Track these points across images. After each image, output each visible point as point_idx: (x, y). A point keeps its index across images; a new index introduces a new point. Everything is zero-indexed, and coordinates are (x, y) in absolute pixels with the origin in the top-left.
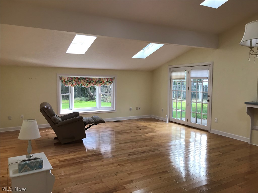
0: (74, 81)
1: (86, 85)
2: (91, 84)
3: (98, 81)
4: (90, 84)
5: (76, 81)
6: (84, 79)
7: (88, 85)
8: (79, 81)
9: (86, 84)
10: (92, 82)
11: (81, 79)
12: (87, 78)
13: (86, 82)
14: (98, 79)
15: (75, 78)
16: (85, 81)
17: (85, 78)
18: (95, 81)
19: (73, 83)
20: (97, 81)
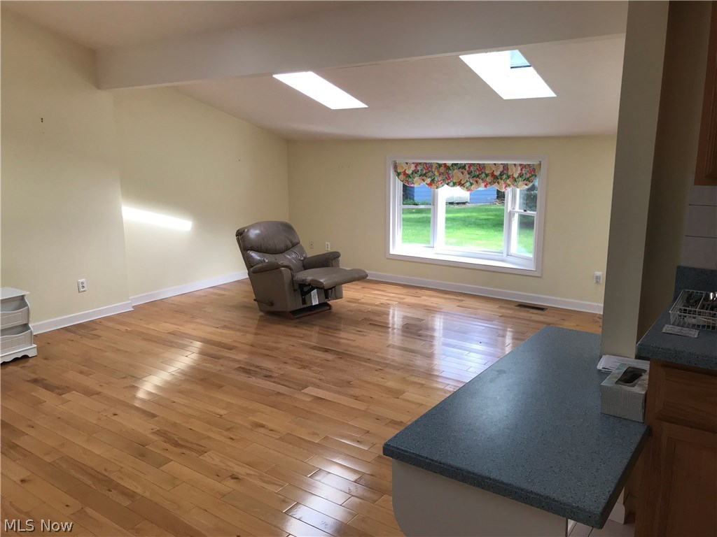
0: (437, 174)
1: (468, 184)
2: (480, 181)
3: (501, 174)
4: (477, 182)
5: (443, 173)
6: (463, 167)
7: (472, 184)
8: (450, 172)
9: (467, 181)
10: (483, 175)
11: (455, 167)
12: (471, 165)
13: (468, 176)
14: (502, 166)
15: (440, 165)
16: (466, 172)
17: (465, 165)
18: (493, 175)
19: (436, 179)
20: (497, 173)
